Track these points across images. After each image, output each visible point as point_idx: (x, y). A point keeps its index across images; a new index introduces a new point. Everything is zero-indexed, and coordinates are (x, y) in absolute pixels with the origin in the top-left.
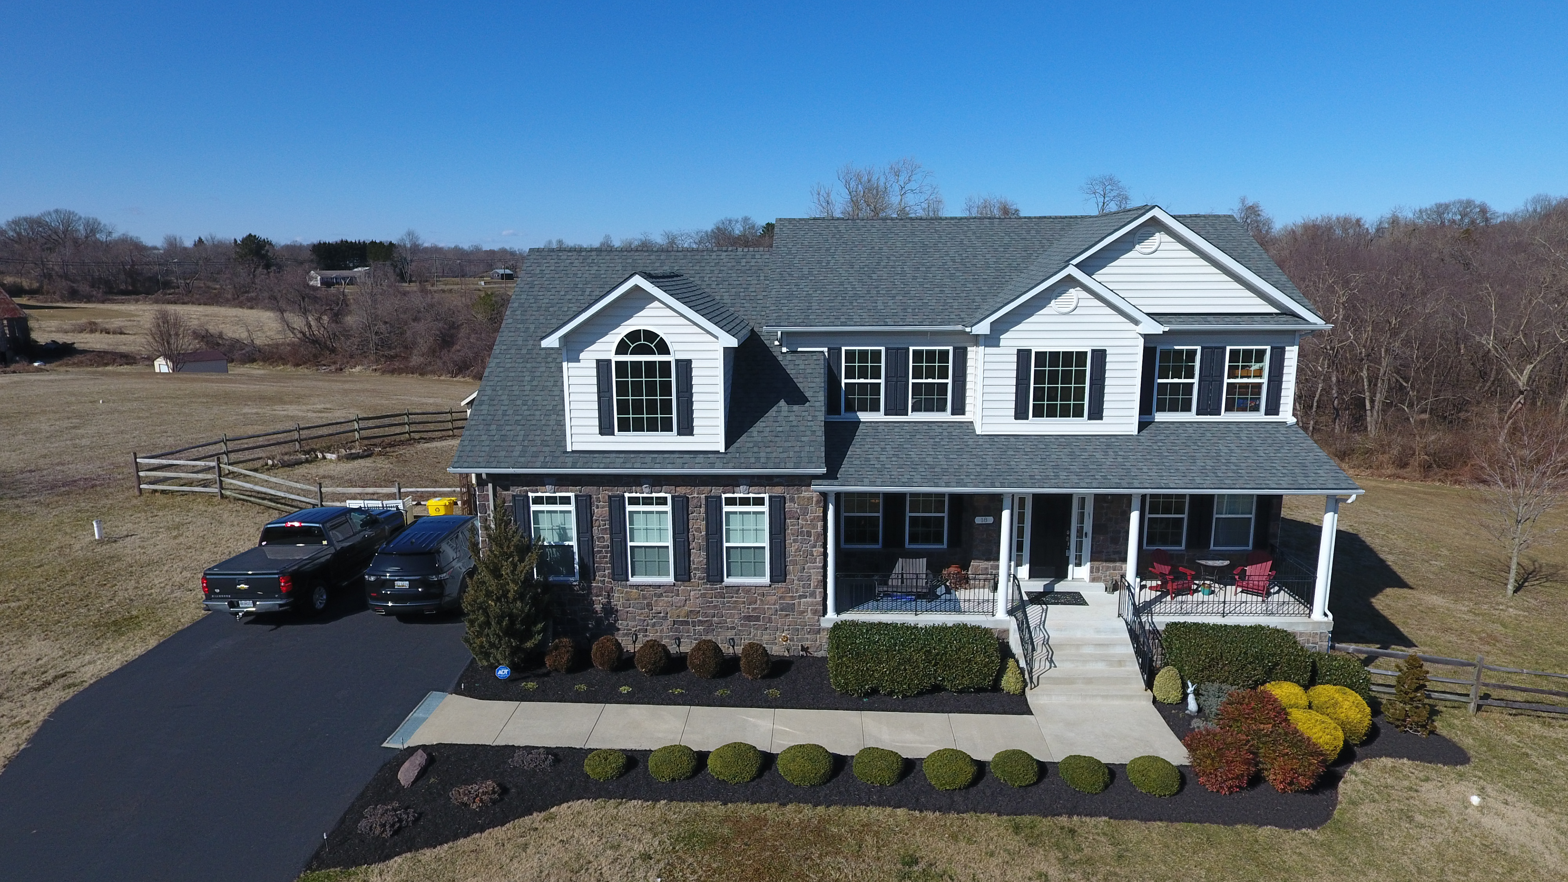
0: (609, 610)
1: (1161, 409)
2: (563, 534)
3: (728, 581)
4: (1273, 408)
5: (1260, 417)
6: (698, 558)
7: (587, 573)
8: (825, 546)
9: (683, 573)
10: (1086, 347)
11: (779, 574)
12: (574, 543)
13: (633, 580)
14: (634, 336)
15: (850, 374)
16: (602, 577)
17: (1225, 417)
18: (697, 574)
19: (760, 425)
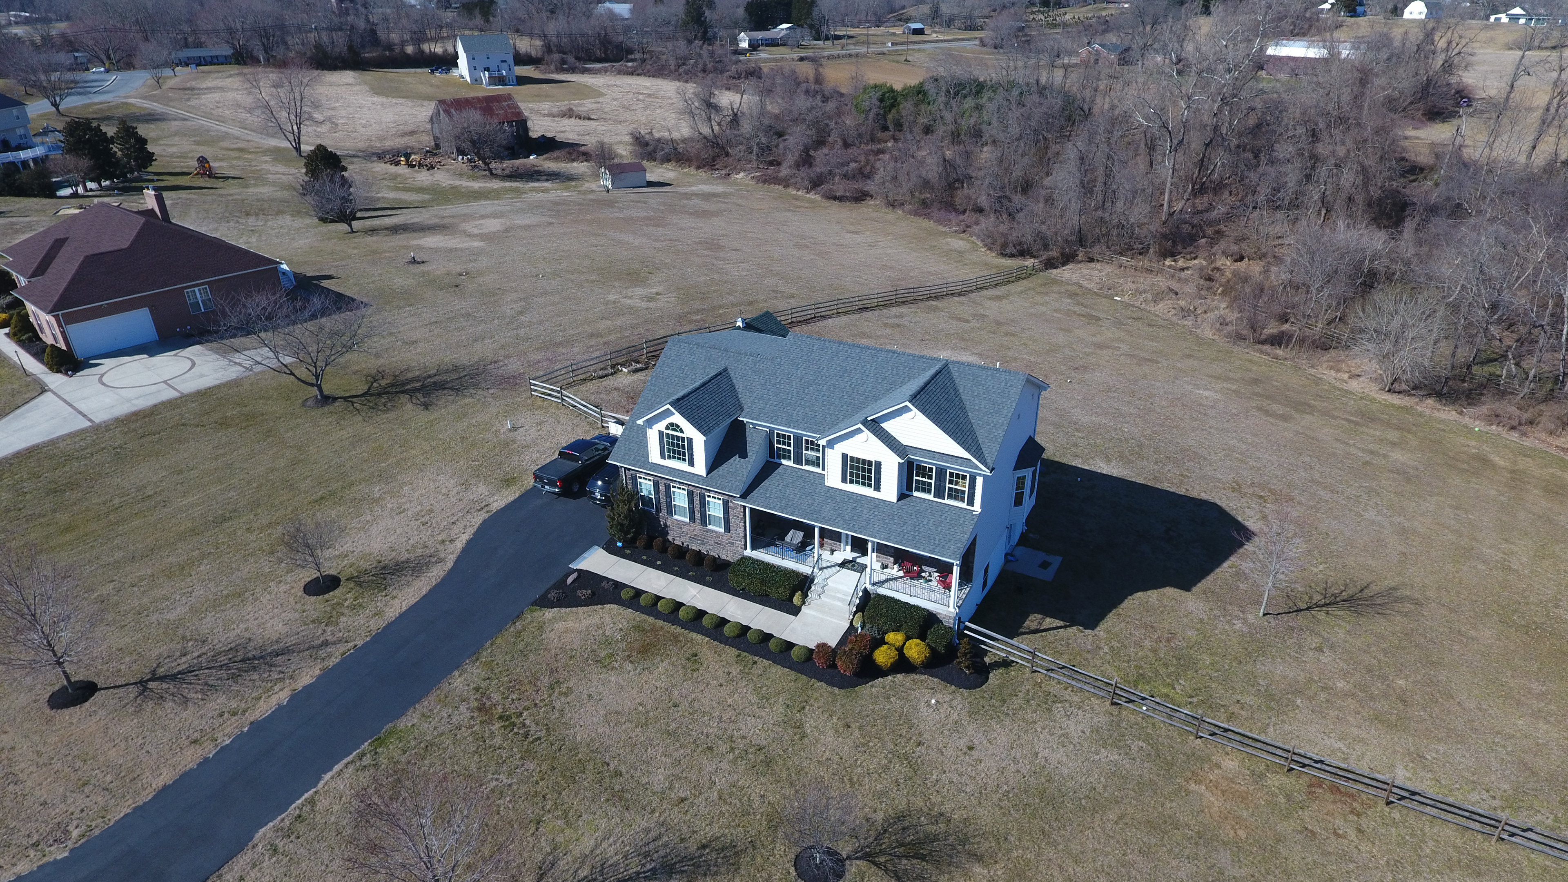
0: (666, 525)
1: (917, 489)
2: (650, 493)
3: (710, 527)
4: (971, 502)
5: (964, 505)
6: (698, 515)
7: (659, 510)
8: (745, 522)
9: (692, 518)
10: (873, 459)
11: (728, 529)
12: (653, 497)
13: (675, 517)
14: (671, 424)
15: (779, 442)
16: (663, 513)
17: (947, 501)
18: (698, 521)
19: (725, 466)
